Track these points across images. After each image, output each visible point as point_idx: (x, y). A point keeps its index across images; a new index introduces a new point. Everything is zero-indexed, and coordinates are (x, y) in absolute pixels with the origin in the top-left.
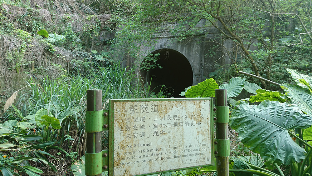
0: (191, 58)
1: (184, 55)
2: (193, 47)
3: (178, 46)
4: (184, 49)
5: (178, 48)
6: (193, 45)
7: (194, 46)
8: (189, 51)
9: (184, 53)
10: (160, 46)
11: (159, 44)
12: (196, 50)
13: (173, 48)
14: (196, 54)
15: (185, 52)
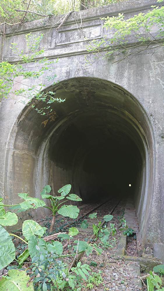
0: (146, 93)
1: (125, 87)
2: (150, 68)
3: (108, 70)
4: (126, 74)
5: (109, 73)
6: (148, 63)
7: (150, 66)
8: (139, 78)
9: (124, 84)
10: (67, 73)
11: (64, 70)
12: (157, 75)
13: (96, 75)
14: (158, 82)
15: (129, 79)
